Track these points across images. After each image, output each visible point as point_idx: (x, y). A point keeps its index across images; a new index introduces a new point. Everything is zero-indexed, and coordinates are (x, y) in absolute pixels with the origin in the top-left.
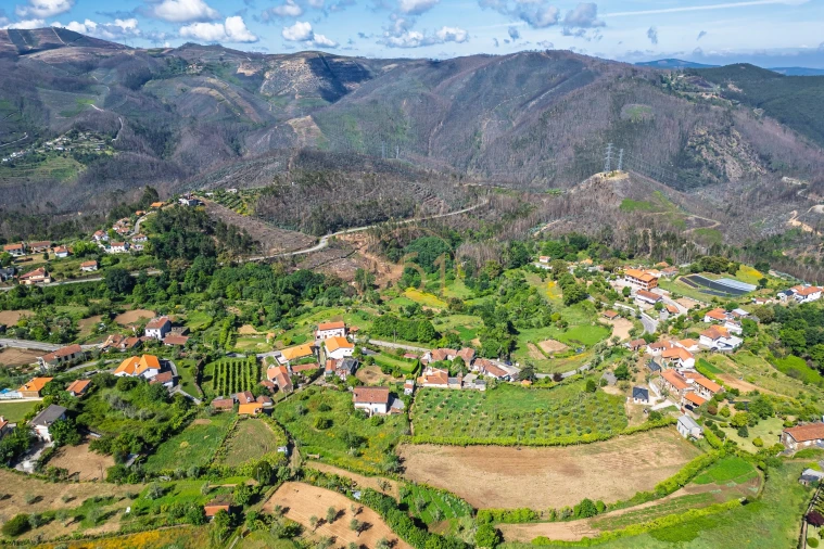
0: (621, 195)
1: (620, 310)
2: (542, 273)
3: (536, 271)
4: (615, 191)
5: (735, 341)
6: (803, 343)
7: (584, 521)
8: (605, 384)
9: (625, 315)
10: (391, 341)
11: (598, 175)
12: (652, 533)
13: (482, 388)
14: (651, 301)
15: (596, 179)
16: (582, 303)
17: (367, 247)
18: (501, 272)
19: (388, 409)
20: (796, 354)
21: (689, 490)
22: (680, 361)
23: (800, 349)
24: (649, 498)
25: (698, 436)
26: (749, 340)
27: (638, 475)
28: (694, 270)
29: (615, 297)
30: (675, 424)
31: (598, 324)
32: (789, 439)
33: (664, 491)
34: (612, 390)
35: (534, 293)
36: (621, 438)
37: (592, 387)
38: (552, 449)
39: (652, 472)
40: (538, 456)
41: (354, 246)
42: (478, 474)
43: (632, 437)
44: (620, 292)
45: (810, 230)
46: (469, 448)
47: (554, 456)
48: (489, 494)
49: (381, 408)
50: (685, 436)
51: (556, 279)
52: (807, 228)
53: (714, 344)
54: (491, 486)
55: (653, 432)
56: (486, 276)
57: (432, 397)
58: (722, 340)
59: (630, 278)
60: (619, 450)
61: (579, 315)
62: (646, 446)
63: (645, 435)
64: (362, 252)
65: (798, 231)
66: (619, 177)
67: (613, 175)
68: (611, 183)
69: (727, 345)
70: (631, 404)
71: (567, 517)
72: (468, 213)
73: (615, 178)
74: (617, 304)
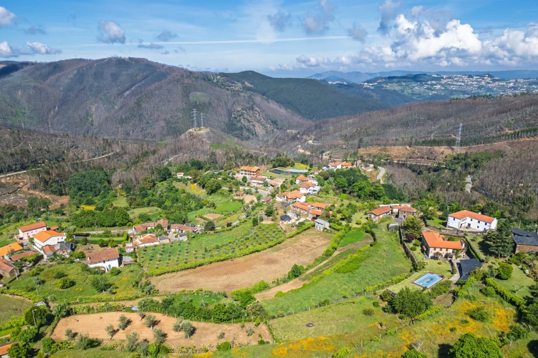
0: (208, 142)
1: (244, 190)
2: (185, 181)
3: (180, 180)
4: (204, 140)
5: (317, 188)
6: (347, 185)
7: (297, 279)
8: (262, 220)
9: (248, 193)
10: (93, 230)
11: (190, 130)
12: (337, 271)
13: (185, 239)
14: (260, 182)
15: (190, 133)
16: (219, 191)
17: (28, 185)
18: (155, 184)
19: (120, 263)
20: (344, 192)
21: (340, 250)
22: (298, 199)
23: (346, 189)
24: (323, 259)
25: (328, 228)
26: (323, 188)
27: (309, 253)
28: (274, 167)
29: (237, 184)
30: (314, 226)
31: (234, 200)
32: (373, 216)
33: (328, 254)
34: (267, 222)
35: (184, 193)
36: (289, 240)
37: (255, 222)
38: (253, 255)
39: (315, 250)
40: (246, 261)
41: (16, 186)
42: (213, 279)
43: (294, 238)
44: (241, 180)
45: (309, 153)
46: (198, 268)
47: (255, 258)
48: (228, 286)
49: (115, 264)
50: (322, 230)
51: (195, 182)
52: (308, 153)
53: (308, 191)
54: (227, 282)
55: (304, 233)
56: (143, 189)
57: (149, 251)
58: (311, 188)
59: (244, 172)
60: (291, 246)
61: (220, 198)
62: (304, 239)
63: (300, 235)
64: (25, 189)
65: (304, 155)
66: (203, 131)
67: (200, 130)
68: (200, 135)
69: (314, 191)
70: (284, 225)
71: (285, 281)
72: (109, 157)
73: (202, 132)
74: (241, 188)
